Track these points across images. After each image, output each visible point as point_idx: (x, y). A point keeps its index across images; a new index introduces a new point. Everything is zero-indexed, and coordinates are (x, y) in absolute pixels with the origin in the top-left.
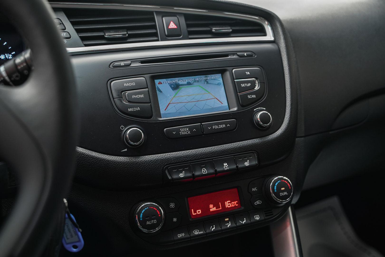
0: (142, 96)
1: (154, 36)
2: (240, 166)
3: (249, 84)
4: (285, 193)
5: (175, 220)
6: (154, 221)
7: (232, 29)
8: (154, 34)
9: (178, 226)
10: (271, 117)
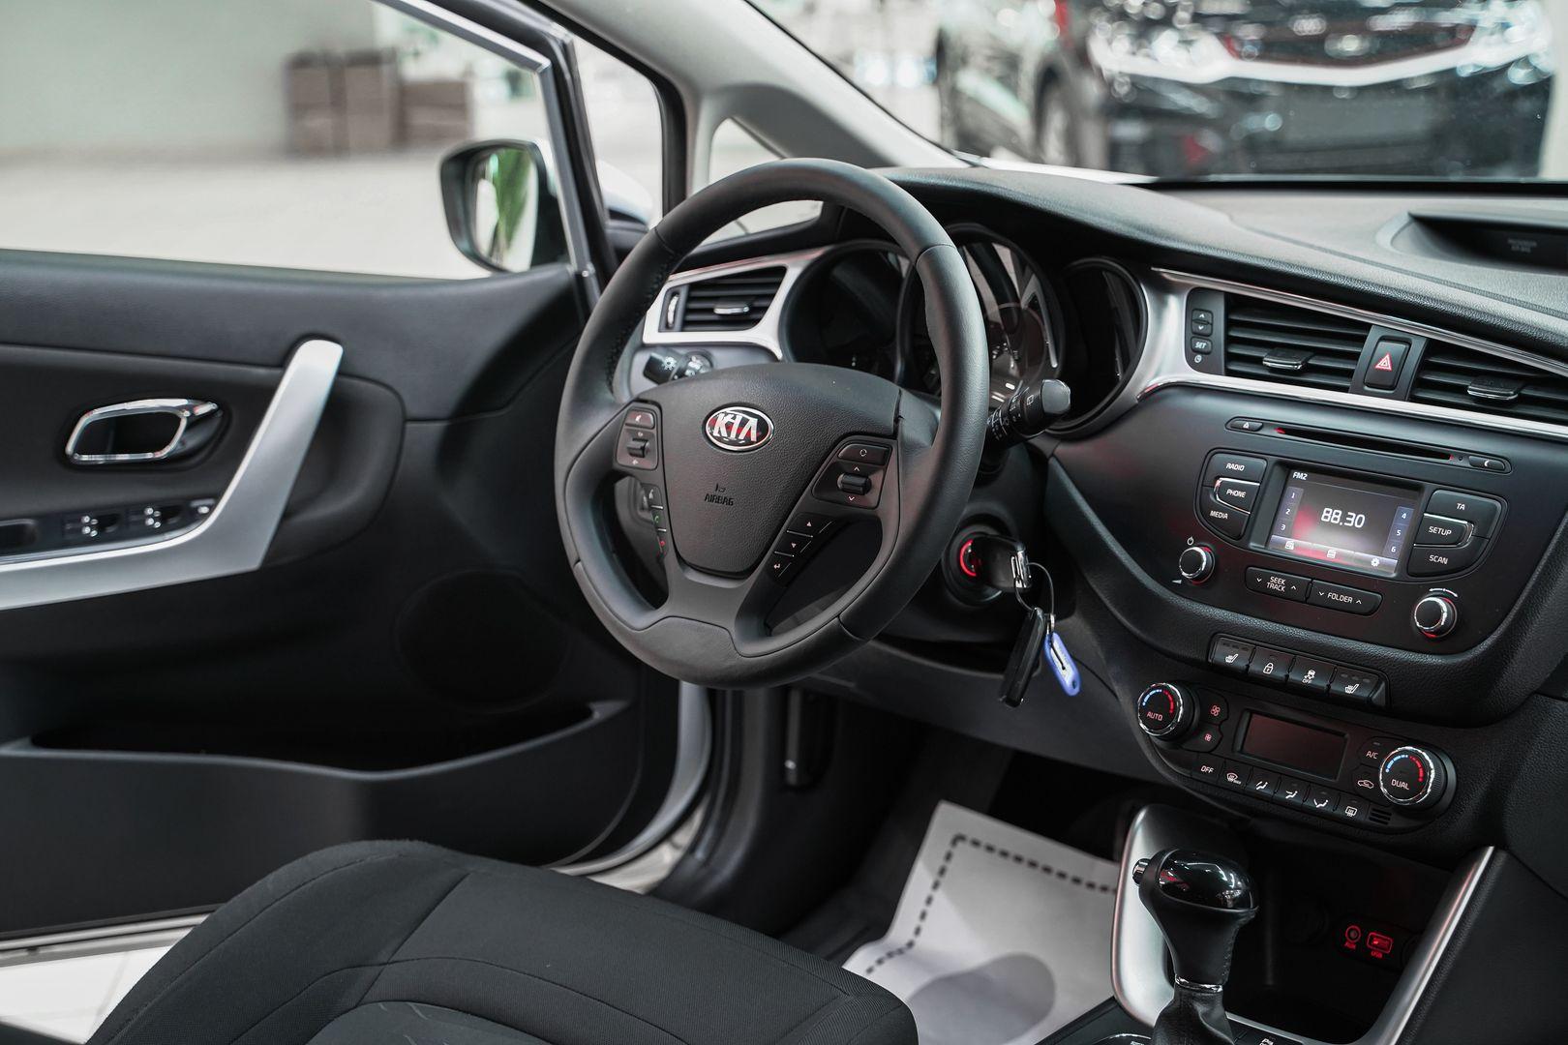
0: (1242, 494)
1: (1342, 379)
2: (1335, 687)
3: (1448, 532)
4: (1404, 785)
5: (1208, 738)
6: (1160, 717)
7: (1520, 395)
8: (1348, 374)
9: (1209, 752)
10: (1445, 615)
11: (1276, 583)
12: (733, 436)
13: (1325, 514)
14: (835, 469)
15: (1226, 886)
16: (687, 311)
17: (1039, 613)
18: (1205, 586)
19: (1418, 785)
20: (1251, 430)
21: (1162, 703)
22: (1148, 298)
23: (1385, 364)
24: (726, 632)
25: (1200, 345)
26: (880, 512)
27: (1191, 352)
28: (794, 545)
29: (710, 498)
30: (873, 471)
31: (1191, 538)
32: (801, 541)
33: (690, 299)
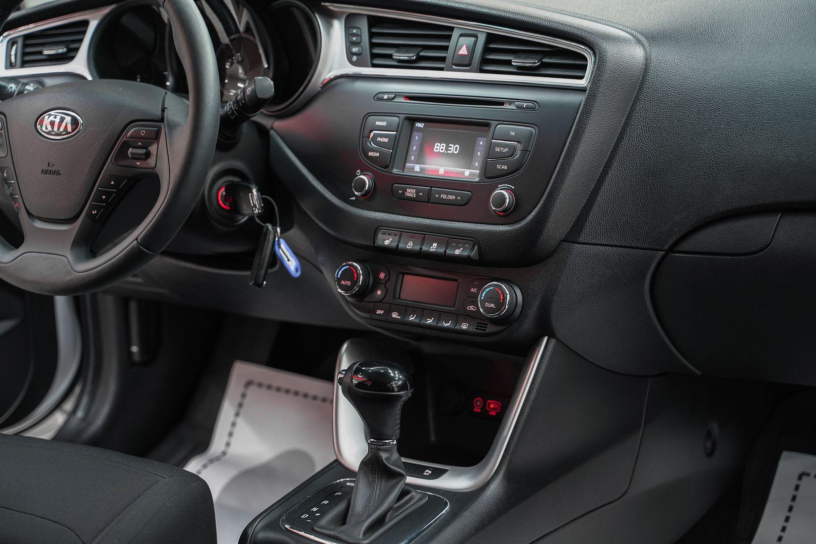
0: (386, 140)
1: (439, 62)
2: (449, 252)
3: (506, 150)
4: (492, 305)
5: (379, 292)
6: (349, 283)
7: (542, 62)
8: (443, 59)
9: (380, 301)
10: (508, 200)
11: (411, 192)
12: (56, 129)
13: (436, 147)
14: (126, 145)
15: (393, 379)
16: (24, 54)
17: (270, 227)
18: (369, 199)
19: (500, 304)
20: (389, 100)
21: (350, 274)
22: (320, 22)
23: (463, 51)
24: (64, 257)
25: (355, 50)
26: (157, 170)
27: (350, 55)
28: (104, 197)
29: (45, 172)
30: (151, 144)
31: (359, 171)
32: (108, 194)
33: (25, 46)
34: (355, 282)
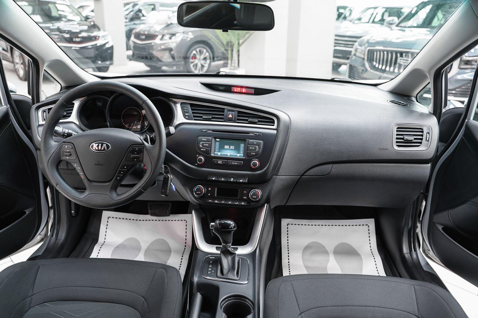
0: (208, 145)
2: (238, 181)
3: (254, 148)
4: (255, 197)
5: (209, 194)
7: (258, 120)
8: (222, 118)
9: (210, 197)
10: (258, 164)
11: (220, 162)
13: (225, 147)
15: (230, 225)
17: (169, 176)
19: (258, 196)
20: (205, 131)
21: (199, 189)
23: (230, 116)
24: (107, 195)
25: (186, 114)
26: (144, 162)
27: (185, 116)
29: (96, 164)
30: (140, 154)
31: (198, 155)
32: (123, 171)
33: (49, 113)
34: (202, 192)
